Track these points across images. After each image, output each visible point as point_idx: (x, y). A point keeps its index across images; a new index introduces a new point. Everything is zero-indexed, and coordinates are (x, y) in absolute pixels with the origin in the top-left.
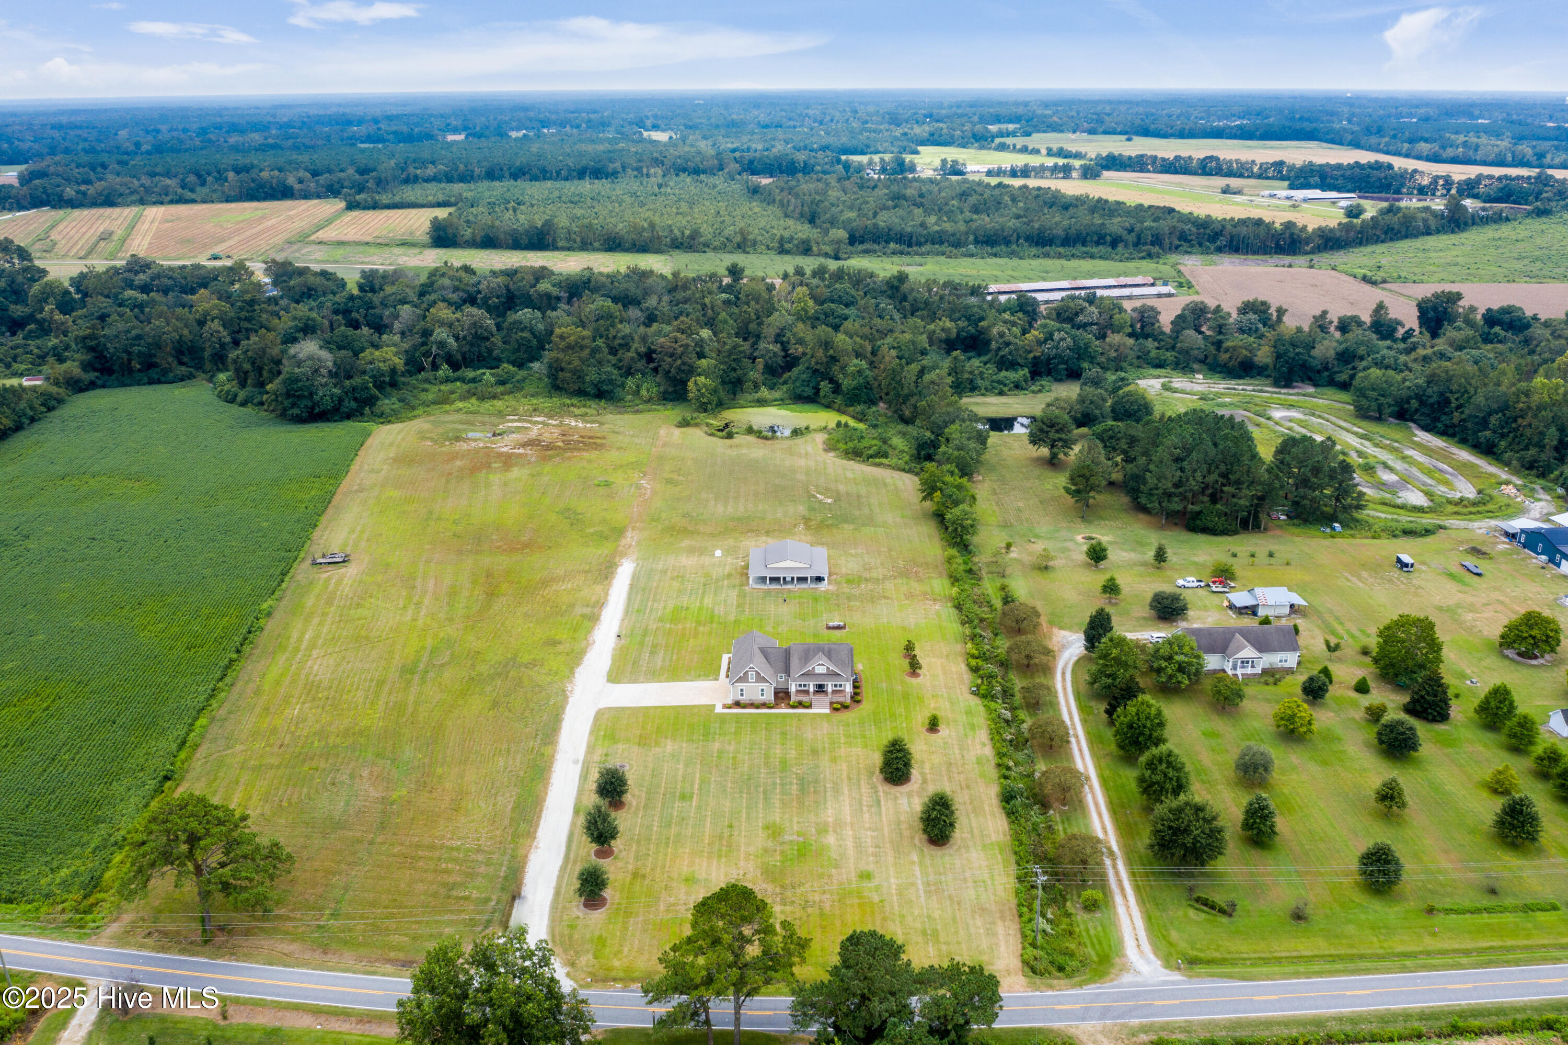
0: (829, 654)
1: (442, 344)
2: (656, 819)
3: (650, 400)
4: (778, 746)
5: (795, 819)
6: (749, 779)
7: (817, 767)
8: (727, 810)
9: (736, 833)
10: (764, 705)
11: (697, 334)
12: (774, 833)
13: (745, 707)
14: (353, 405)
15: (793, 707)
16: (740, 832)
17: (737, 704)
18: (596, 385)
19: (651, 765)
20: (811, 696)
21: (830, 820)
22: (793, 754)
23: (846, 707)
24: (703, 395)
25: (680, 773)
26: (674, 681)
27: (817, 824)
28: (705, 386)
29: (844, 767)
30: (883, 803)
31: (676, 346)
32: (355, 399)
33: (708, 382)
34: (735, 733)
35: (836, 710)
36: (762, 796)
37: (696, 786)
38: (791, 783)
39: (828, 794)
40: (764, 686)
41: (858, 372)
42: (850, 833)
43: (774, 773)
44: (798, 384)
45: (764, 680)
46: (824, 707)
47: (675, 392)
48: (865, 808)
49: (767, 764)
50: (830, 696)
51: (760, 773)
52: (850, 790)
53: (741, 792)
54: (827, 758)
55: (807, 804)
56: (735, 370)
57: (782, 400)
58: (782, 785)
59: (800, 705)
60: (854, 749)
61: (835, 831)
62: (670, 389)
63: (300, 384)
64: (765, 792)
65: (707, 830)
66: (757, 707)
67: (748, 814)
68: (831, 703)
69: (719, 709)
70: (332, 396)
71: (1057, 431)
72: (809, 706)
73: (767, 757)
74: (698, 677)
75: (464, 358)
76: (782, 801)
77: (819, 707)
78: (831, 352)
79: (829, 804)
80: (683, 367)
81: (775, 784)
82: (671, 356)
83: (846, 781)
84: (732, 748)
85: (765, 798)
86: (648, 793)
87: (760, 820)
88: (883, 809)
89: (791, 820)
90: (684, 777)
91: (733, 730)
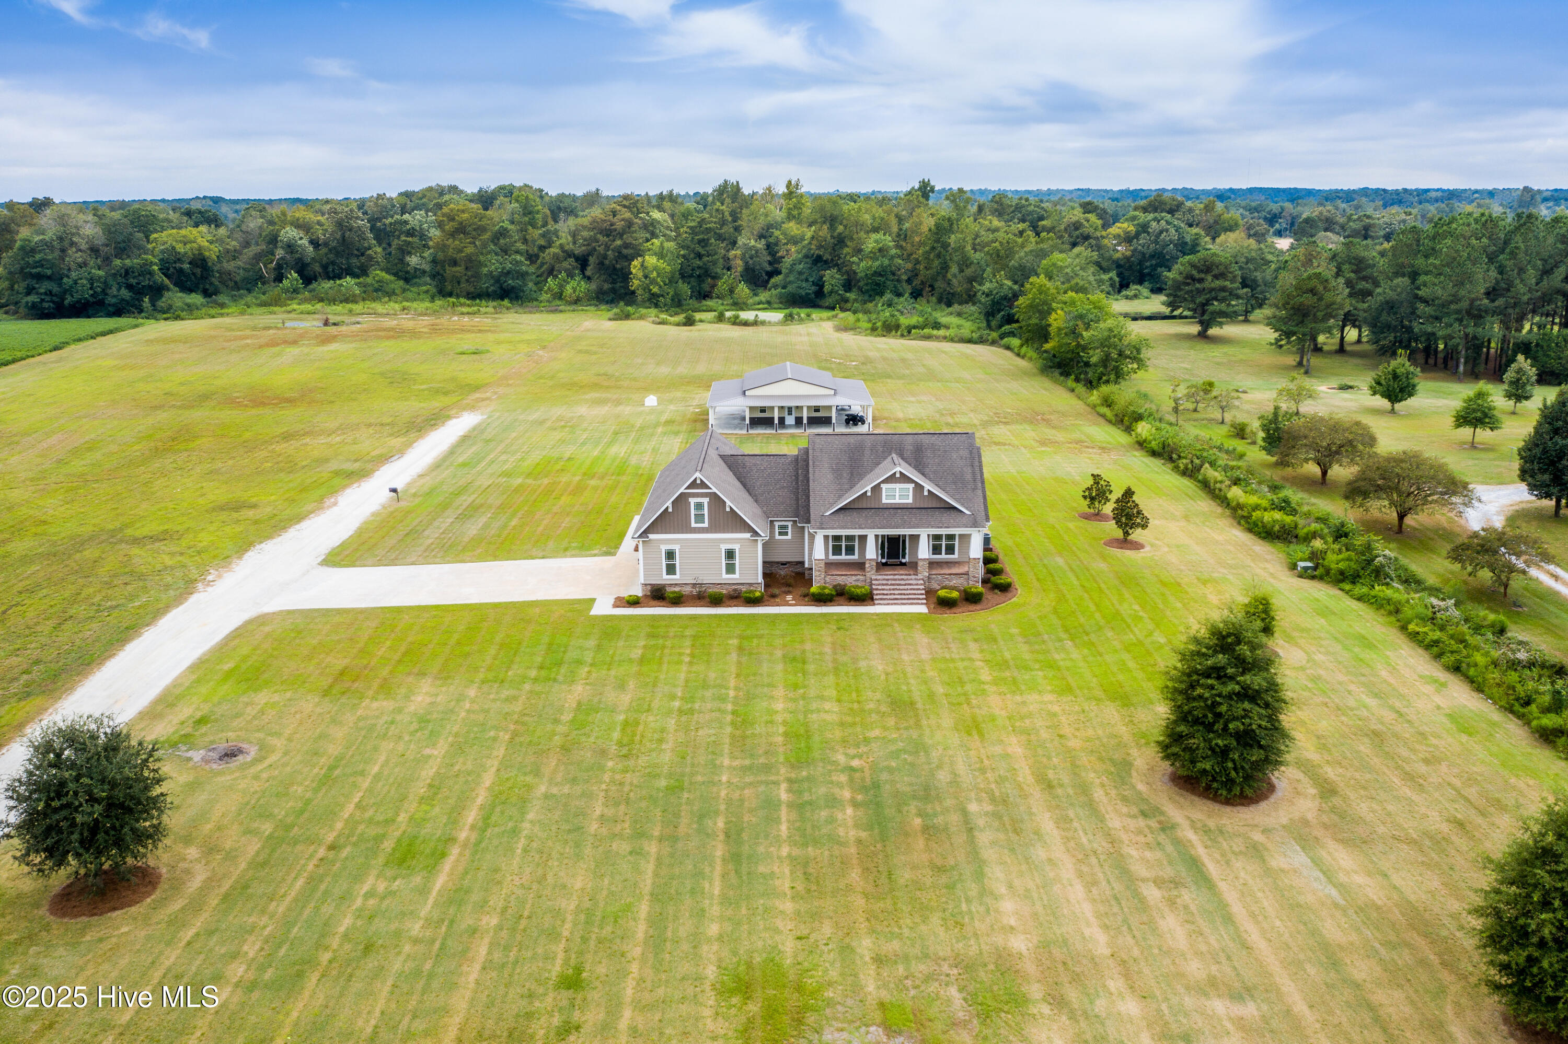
0: (917, 458)
1: (290, 247)
2: (251, 948)
3: (577, 301)
4: (780, 692)
5: (865, 945)
6: (675, 789)
7: (919, 747)
8: (569, 905)
9: (591, 1017)
10: (737, 597)
11: (648, 213)
12: (771, 1012)
13: (677, 601)
14: (125, 294)
15: (821, 599)
16: (614, 1008)
17: (658, 595)
18: (497, 280)
19: (333, 750)
20: (871, 573)
21: (1019, 944)
22: (830, 712)
23: (972, 599)
24: (653, 282)
25: (428, 772)
26: (496, 558)
27: (967, 966)
28: (655, 268)
29: (1016, 747)
30: (1212, 868)
31: (615, 220)
32: (130, 287)
33: (661, 264)
34: (642, 661)
35: (946, 604)
36: (719, 851)
37: (471, 816)
38: (833, 802)
39: (984, 838)
40: (735, 539)
41: (880, 250)
42: (1131, 1007)
43: (767, 768)
44: (791, 278)
45: (736, 522)
46: (911, 601)
47: (613, 290)
48: (1152, 894)
49: (740, 742)
50: (924, 572)
51: (715, 768)
52: (1063, 822)
53: (640, 834)
54: (947, 721)
55: (904, 876)
56: (700, 256)
57: (769, 303)
58: (799, 807)
59: (843, 595)
60: (1032, 698)
61: (1058, 1002)
62: (606, 286)
63: (38, 257)
64: (732, 835)
65: (460, 1002)
66: (716, 601)
67: (657, 922)
68: (929, 593)
69: (604, 607)
70: (91, 280)
71: (1216, 277)
72: (866, 598)
73: (742, 722)
74: (565, 551)
75: (325, 267)
76: (802, 866)
77: (895, 601)
78: (840, 228)
79: (996, 876)
80: (625, 251)
81: (770, 805)
82: (608, 236)
83: (1037, 795)
84: (626, 699)
85: (735, 858)
86: (273, 842)
87: (709, 951)
88: (1230, 895)
89: (846, 950)
90: (434, 787)
91: (637, 653)
